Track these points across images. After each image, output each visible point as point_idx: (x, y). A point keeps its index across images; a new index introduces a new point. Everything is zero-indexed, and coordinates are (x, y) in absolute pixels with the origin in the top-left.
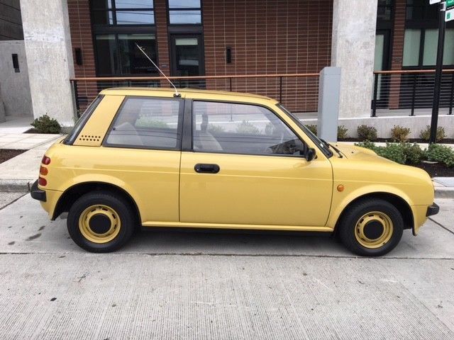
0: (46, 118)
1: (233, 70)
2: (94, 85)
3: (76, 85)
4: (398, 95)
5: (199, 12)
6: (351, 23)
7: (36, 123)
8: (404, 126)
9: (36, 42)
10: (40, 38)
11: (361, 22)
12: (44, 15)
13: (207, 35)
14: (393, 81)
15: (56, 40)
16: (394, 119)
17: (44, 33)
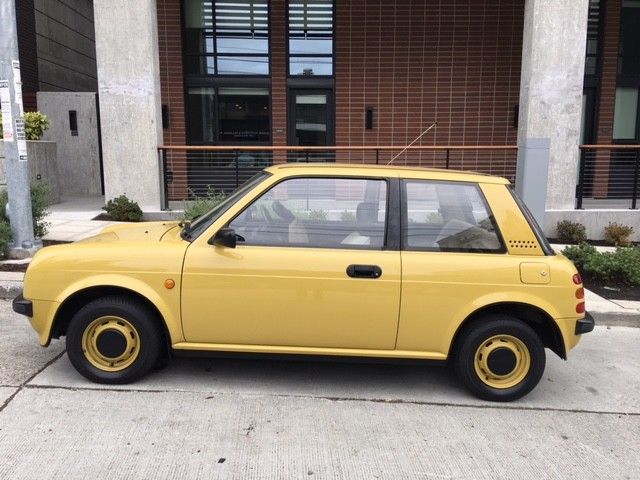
0: (123, 200)
1: (374, 140)
2: (183, 155)
3: (165, 155)
4: (607, 179)
5: (330, 59)
6: (548, 78)
7: (110, 207)
8: (624, 223)
9: (114, 95)
10: (121, 90)
11: (563, 76)
12: (127, 59)
13: (339, 90)
14: (600, 159)
15: (142, 93)
16: (608, 212)
17: (126, 84)
